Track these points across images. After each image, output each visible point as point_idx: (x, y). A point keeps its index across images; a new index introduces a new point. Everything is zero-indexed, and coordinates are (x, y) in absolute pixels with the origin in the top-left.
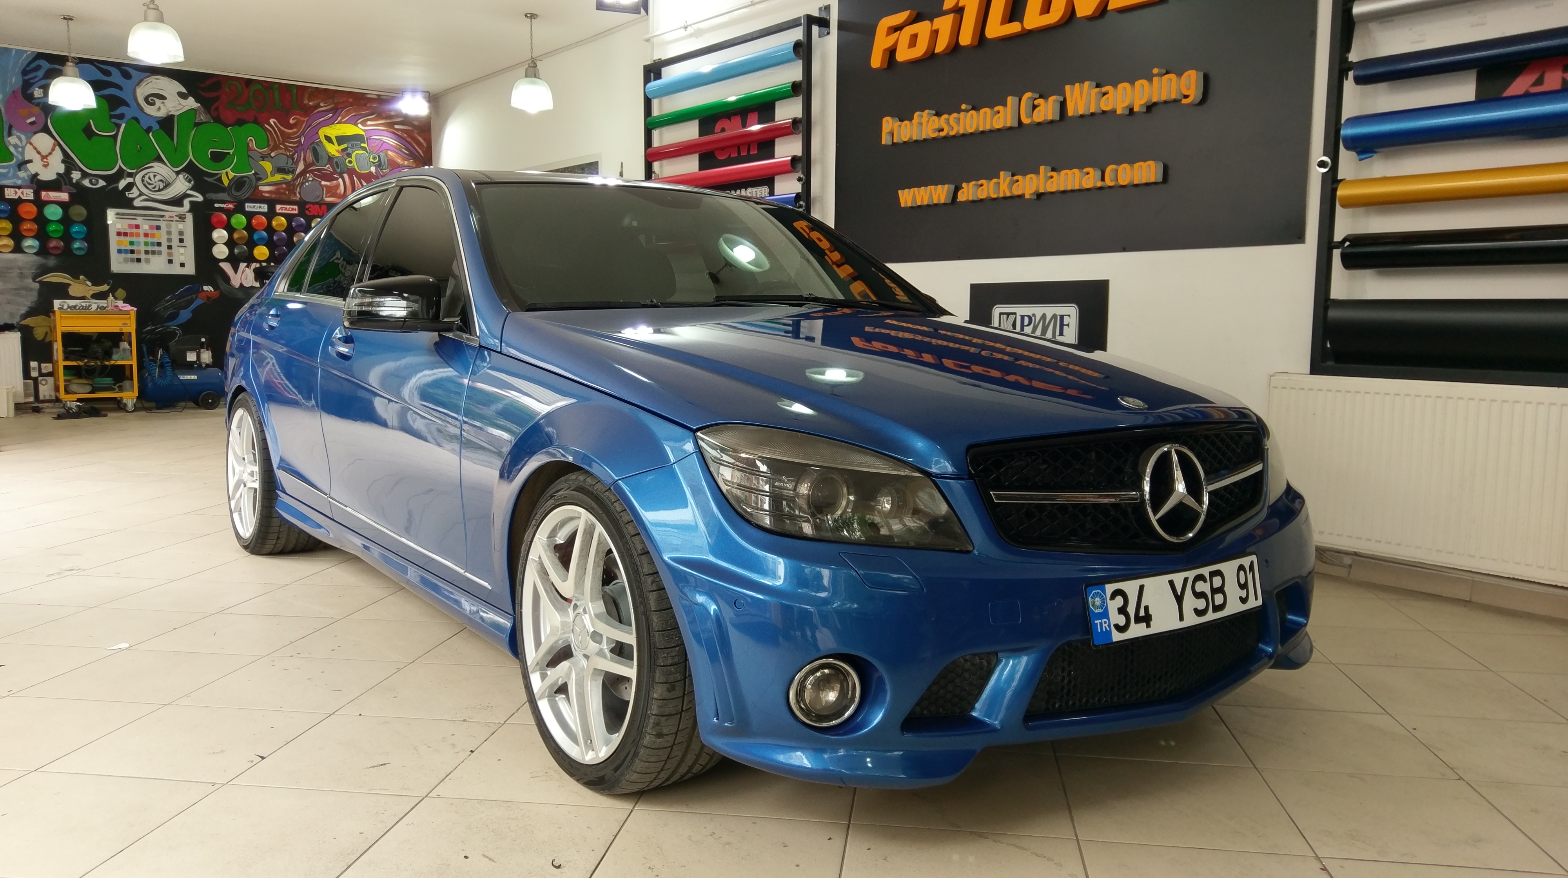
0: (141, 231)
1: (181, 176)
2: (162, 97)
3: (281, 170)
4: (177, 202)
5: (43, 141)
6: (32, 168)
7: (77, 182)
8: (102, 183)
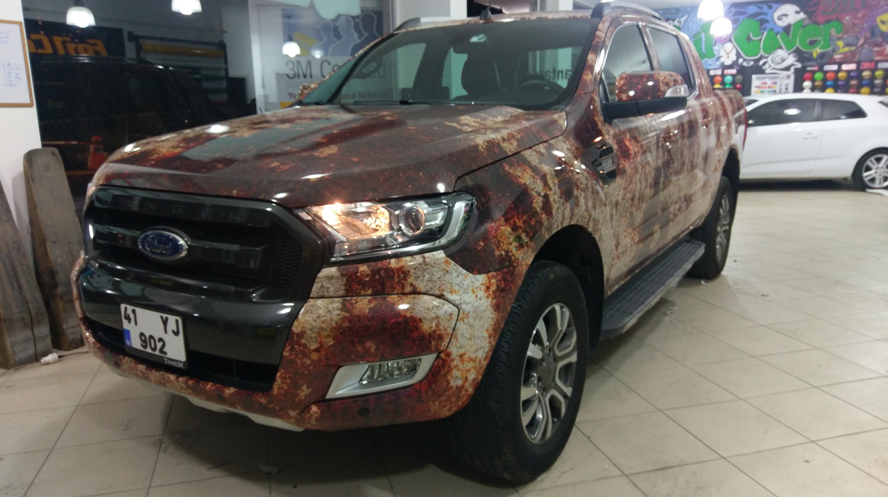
0: (767, 85)
1: (791, 56)
2: (786, 15)
3: (847, 45)
4: (787, 69)
5: (729, 46)
6: (722, 60)
7: (741, 64)
8: (752, 63)
